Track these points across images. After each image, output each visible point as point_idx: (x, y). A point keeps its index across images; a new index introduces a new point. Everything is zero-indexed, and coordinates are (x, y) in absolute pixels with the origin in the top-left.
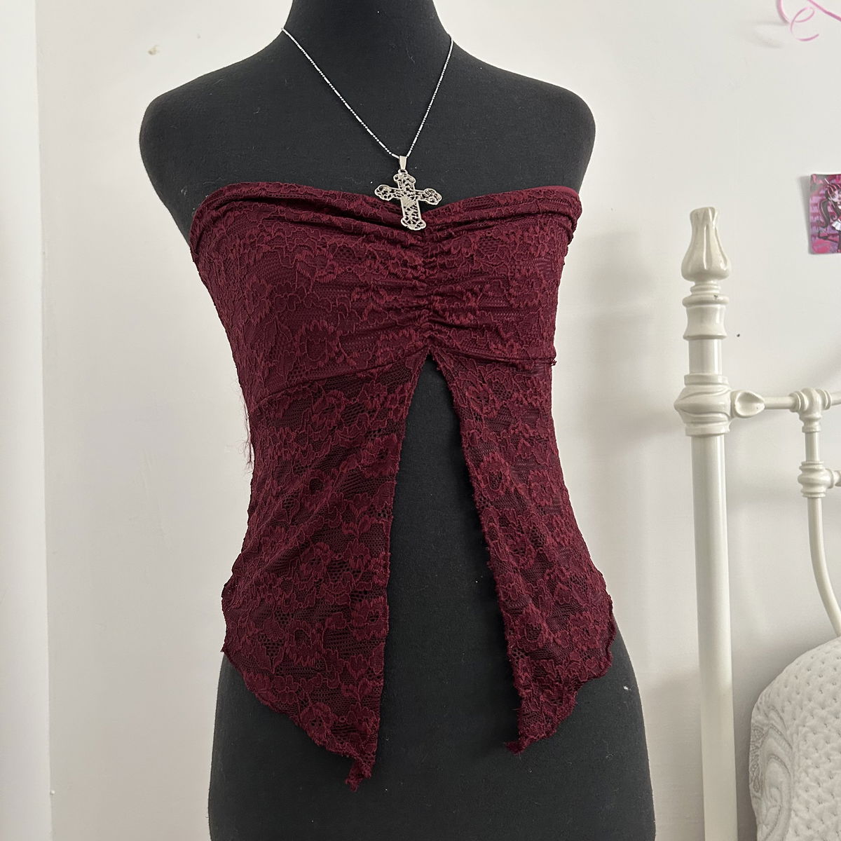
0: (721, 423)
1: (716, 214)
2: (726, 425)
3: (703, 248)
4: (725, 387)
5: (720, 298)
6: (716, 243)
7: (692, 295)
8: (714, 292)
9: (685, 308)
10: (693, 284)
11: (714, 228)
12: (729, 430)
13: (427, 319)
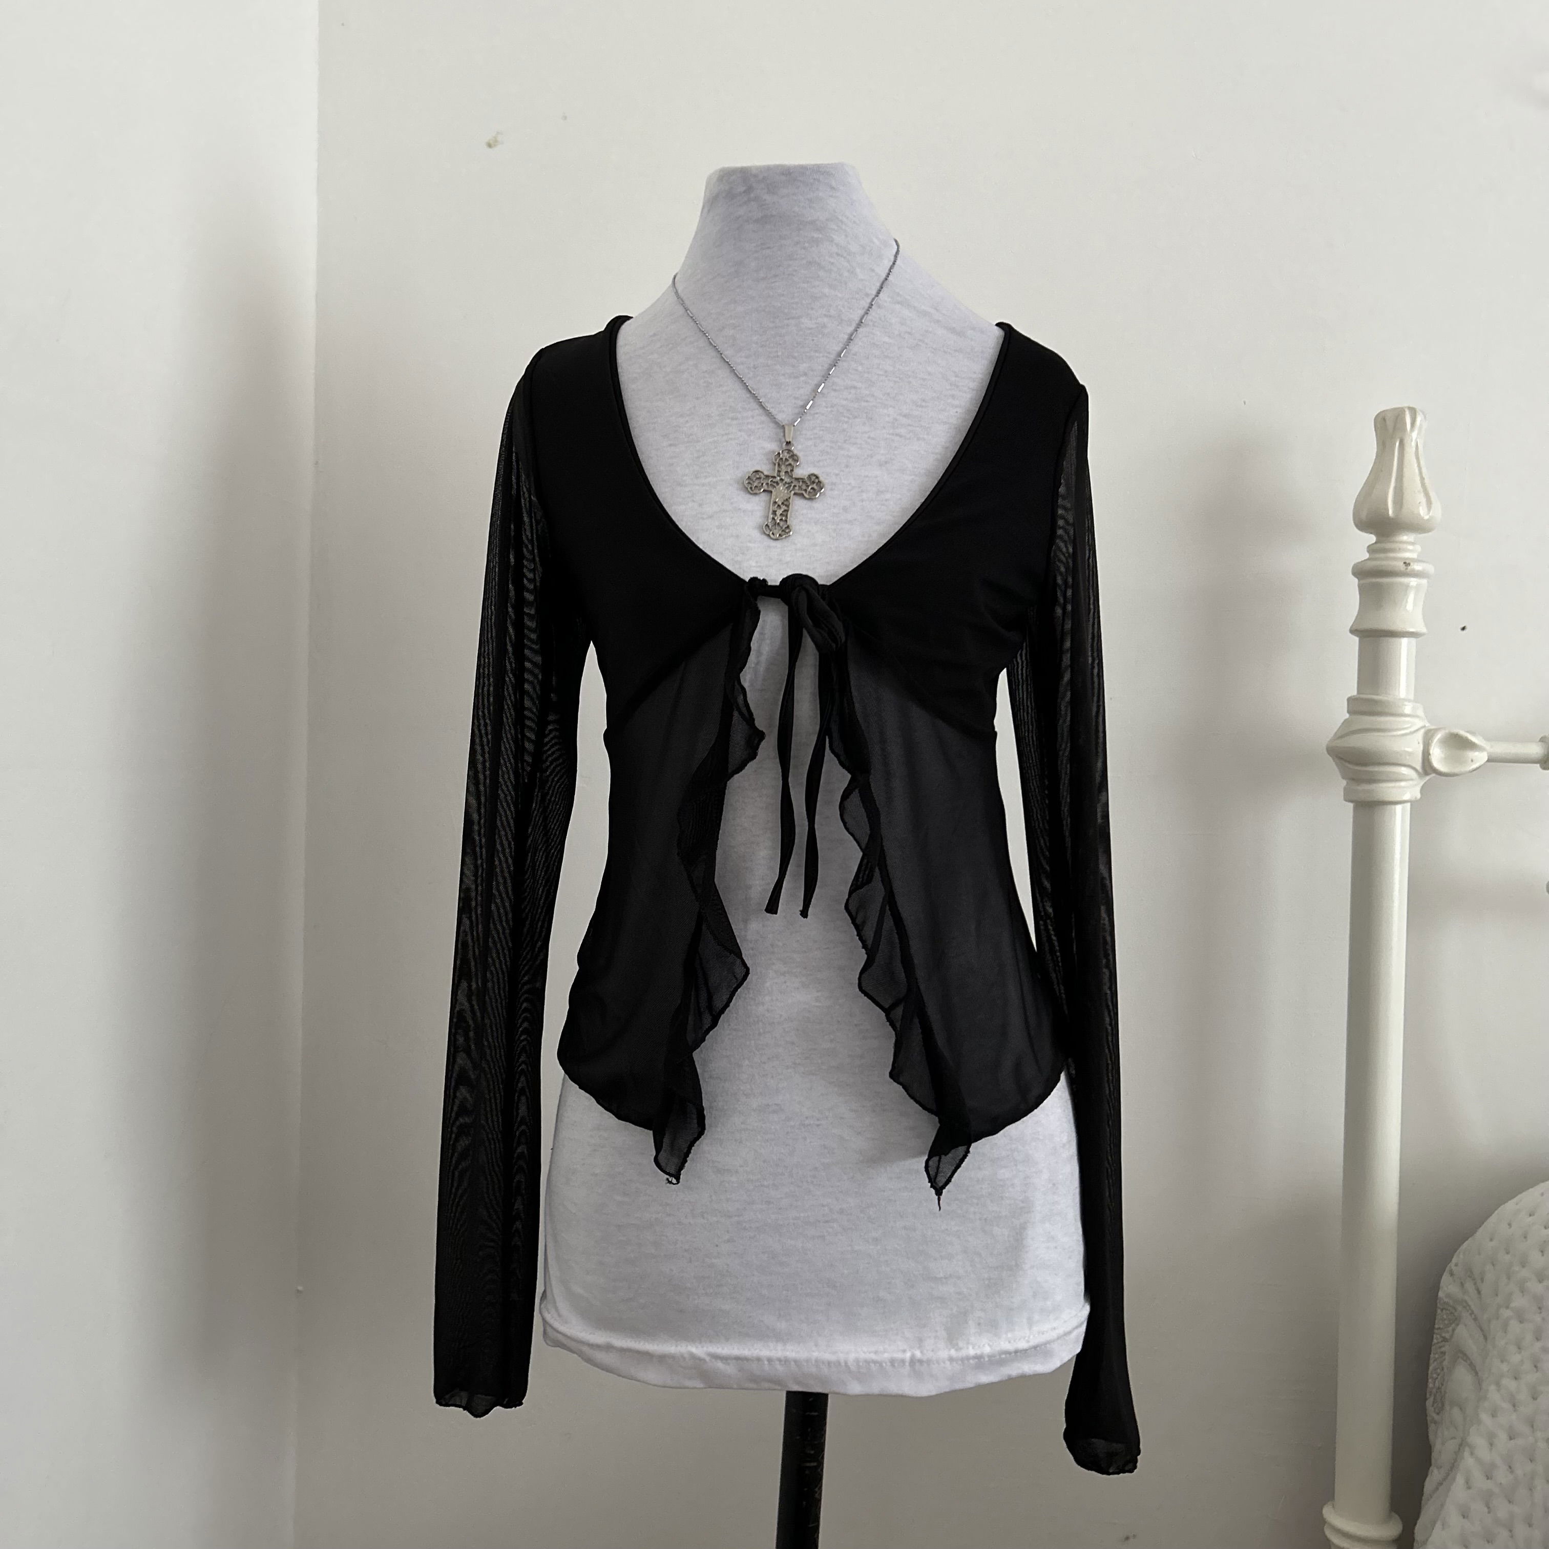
0: (1403, 784)
1: (1419, 419)
2: (1416, 785)
3: (1390, 481)
4: (1416, 720)
5: (1417, 567)
6: (1417, 471)
7: (1368, 559)
8: (1407, 555)
9: (1356, 580)
10: (1372, 538)
11: (1413, 444)
12: (1419, 796)
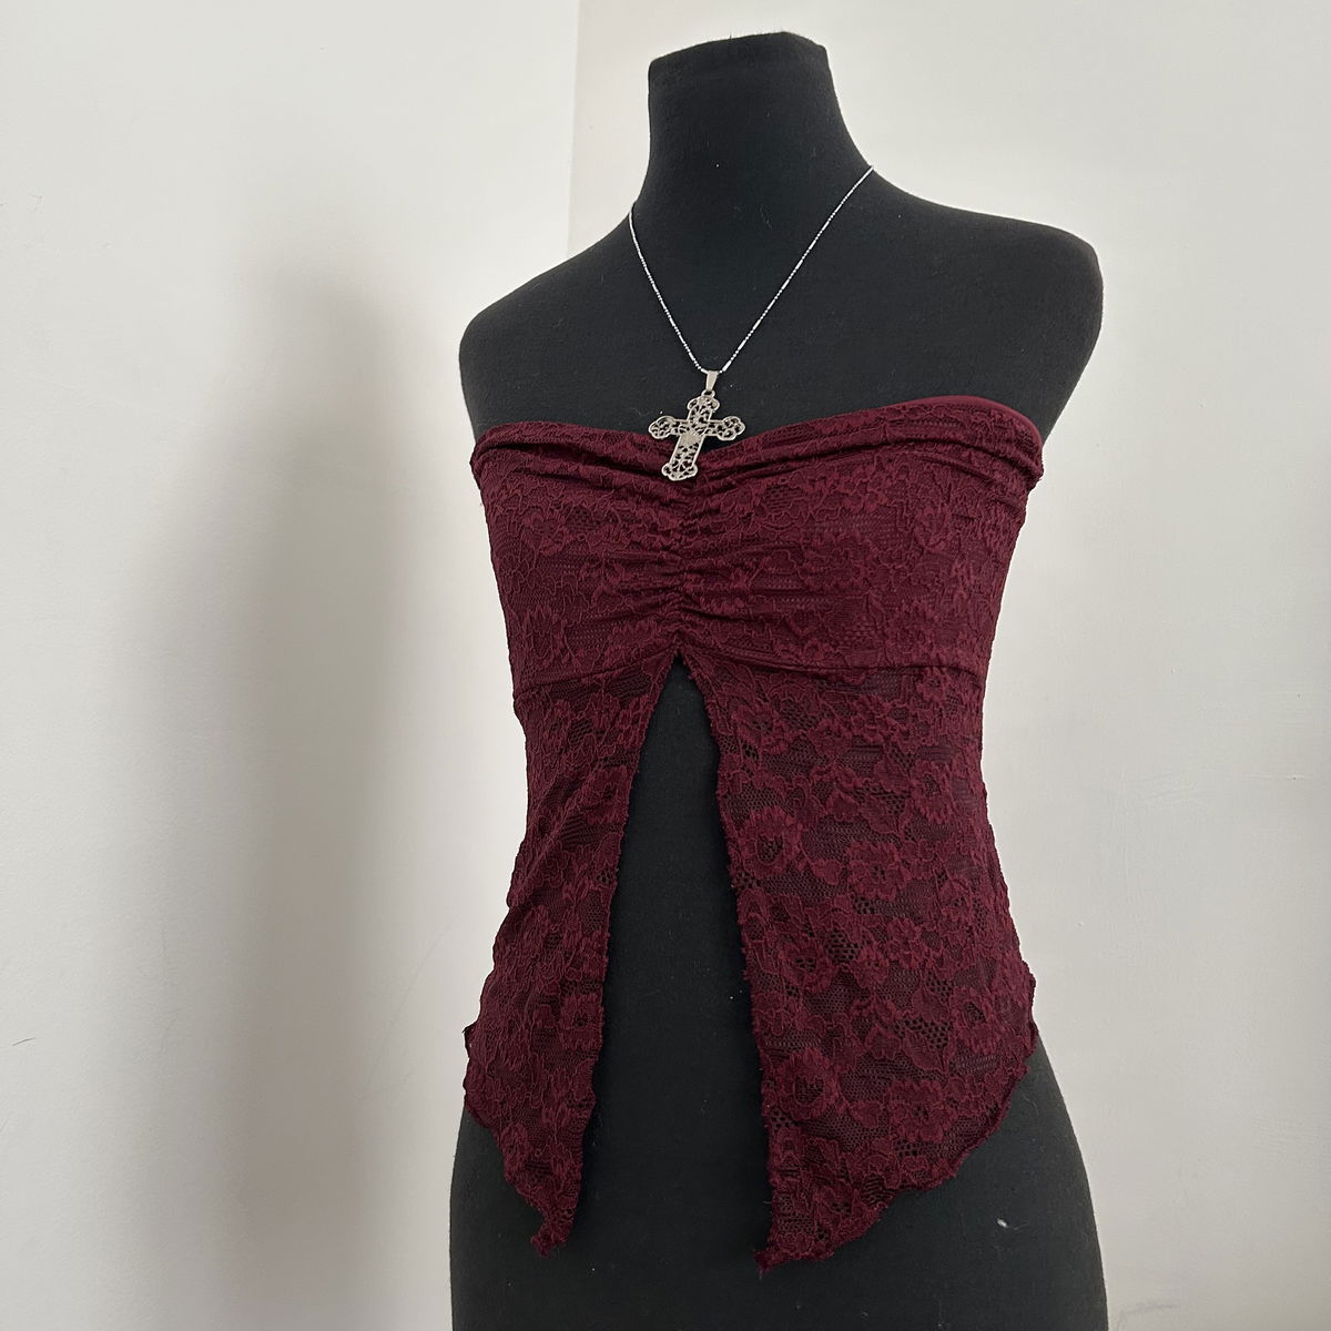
13: (676, 607)
